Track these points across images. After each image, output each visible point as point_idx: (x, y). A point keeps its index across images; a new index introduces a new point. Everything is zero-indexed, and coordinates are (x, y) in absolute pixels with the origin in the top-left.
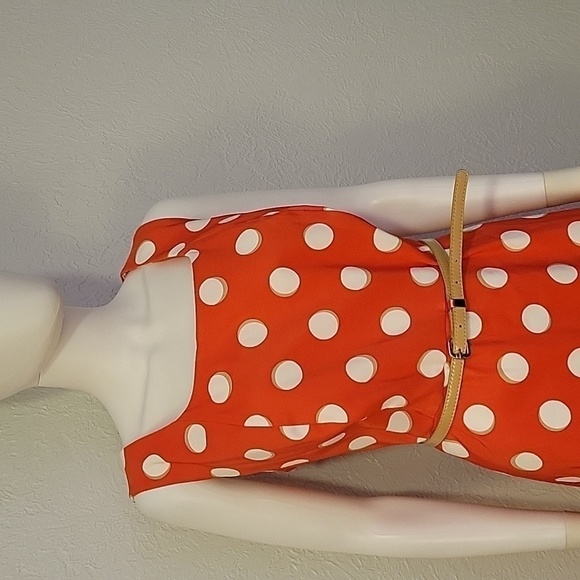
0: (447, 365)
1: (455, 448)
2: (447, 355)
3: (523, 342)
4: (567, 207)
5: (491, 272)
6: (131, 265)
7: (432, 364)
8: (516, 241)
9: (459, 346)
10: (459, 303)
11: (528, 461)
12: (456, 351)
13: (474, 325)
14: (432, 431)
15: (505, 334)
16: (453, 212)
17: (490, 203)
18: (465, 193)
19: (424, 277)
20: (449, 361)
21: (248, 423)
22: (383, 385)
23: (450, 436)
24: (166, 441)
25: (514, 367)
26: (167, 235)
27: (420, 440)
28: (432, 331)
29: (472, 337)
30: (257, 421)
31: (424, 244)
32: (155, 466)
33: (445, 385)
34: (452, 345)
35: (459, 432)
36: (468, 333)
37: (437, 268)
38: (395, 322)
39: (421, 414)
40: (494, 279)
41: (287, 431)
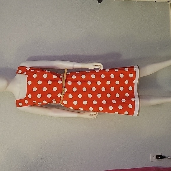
0: (61, 95)
3: (72, 93)
7: (59, 95)
8: (74, 77)
9: (63, 93)
13: (66, 90)
19: (60, 82)
21: (33, 102)
22: (52, 98)
23: (62, 104)
25: (70, 96)
28: (60, 91)
32: (20, 104)
33: (61, 98)
36: (65, 91)
37: (62, 81)
39: (58, 101)
40: (70, 83)
41: (38, 103)
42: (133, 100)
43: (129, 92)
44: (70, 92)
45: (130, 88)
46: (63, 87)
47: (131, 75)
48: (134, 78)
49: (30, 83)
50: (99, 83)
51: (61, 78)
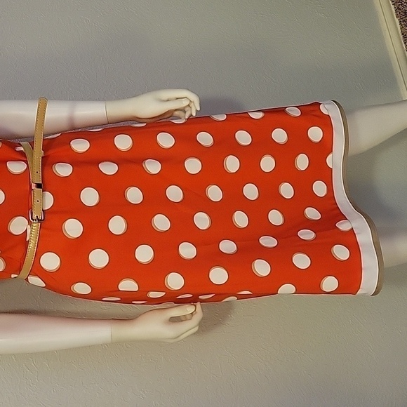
0: (29, 226)
1: (36, 281)
2: (29, 220)
3: (80, 212)
4: (121, 124)
5: (61, 166)
8: (80, 146)
9: (38, 214)
10: (39, 186)
11: (82, 288)
12: (35, 217)
13: (49, 200)
14: (20, 269)
15: (68, 206)
16: (36, 126)
17: (71, 119)
18: (45, 113)
19: (16, 168)
20: (30, 223)
23: (32, 273)
27: (13, 276)
29: (46, 208)
31: (20, 145)
33: (27, 240)
34: (32, 213)
35: (38, 270)
36: (43, 206)
37: (26, 162)
39: (11, 258)
40: (64, 170)
42: (343, 226)
45: (320, 189)
46: (34, 186)
47: (315, 134)
48: (325, 147)
50: (193, 166)
51: (22, 153)
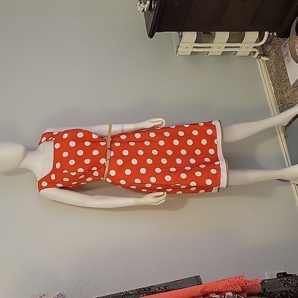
0: (106, 161)
1: (109, 180)
2: (106, 159)
3: (122, 157)
5: (117, 143)
6: (41, 142)
7: (103, 161)
8: (124, 137)
9: (109, 157)
10: (109, 149)
13: (112, 154)
14: (103, 176)
19: (103, 144)
21: (63, 172)
23: (107, 177)
24: (47, 178)
25: (120, 162)
26: (49, 136)
27: (102, 179)
29: (112, 156)
30: (65, 171)
31: (105, 138)
32: (44, 184)
33: (105, 166)
34: (107, 157)
35: (109, 176)
36: (110, 155)
38: (96, 153)
39: (100, 172)
41: (72, 173)
42: (217, 163)
43: (209, 156)
44: (119, 155)
45: (211, 151)
47: (210, 132)
48: (214, 136)
49: (58, 146)
50: (162, 143)
51: (105, 140)
